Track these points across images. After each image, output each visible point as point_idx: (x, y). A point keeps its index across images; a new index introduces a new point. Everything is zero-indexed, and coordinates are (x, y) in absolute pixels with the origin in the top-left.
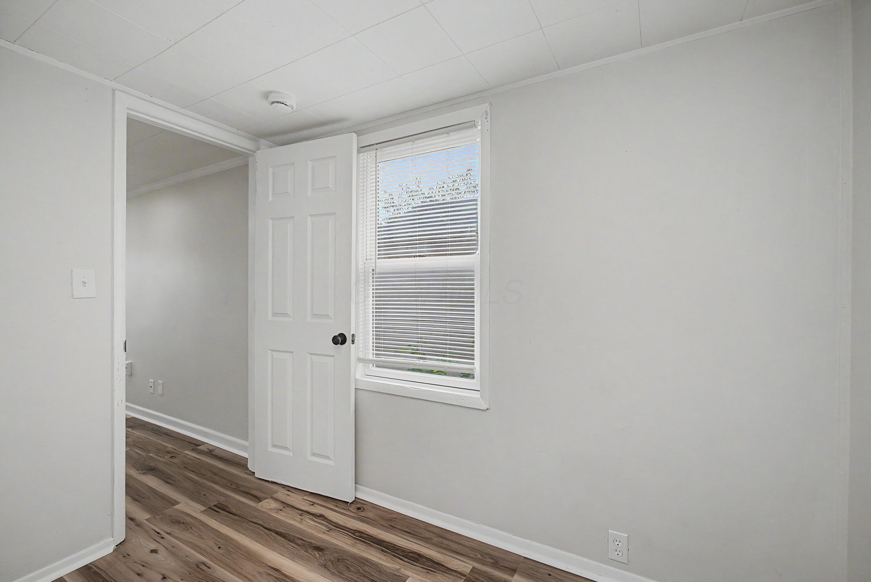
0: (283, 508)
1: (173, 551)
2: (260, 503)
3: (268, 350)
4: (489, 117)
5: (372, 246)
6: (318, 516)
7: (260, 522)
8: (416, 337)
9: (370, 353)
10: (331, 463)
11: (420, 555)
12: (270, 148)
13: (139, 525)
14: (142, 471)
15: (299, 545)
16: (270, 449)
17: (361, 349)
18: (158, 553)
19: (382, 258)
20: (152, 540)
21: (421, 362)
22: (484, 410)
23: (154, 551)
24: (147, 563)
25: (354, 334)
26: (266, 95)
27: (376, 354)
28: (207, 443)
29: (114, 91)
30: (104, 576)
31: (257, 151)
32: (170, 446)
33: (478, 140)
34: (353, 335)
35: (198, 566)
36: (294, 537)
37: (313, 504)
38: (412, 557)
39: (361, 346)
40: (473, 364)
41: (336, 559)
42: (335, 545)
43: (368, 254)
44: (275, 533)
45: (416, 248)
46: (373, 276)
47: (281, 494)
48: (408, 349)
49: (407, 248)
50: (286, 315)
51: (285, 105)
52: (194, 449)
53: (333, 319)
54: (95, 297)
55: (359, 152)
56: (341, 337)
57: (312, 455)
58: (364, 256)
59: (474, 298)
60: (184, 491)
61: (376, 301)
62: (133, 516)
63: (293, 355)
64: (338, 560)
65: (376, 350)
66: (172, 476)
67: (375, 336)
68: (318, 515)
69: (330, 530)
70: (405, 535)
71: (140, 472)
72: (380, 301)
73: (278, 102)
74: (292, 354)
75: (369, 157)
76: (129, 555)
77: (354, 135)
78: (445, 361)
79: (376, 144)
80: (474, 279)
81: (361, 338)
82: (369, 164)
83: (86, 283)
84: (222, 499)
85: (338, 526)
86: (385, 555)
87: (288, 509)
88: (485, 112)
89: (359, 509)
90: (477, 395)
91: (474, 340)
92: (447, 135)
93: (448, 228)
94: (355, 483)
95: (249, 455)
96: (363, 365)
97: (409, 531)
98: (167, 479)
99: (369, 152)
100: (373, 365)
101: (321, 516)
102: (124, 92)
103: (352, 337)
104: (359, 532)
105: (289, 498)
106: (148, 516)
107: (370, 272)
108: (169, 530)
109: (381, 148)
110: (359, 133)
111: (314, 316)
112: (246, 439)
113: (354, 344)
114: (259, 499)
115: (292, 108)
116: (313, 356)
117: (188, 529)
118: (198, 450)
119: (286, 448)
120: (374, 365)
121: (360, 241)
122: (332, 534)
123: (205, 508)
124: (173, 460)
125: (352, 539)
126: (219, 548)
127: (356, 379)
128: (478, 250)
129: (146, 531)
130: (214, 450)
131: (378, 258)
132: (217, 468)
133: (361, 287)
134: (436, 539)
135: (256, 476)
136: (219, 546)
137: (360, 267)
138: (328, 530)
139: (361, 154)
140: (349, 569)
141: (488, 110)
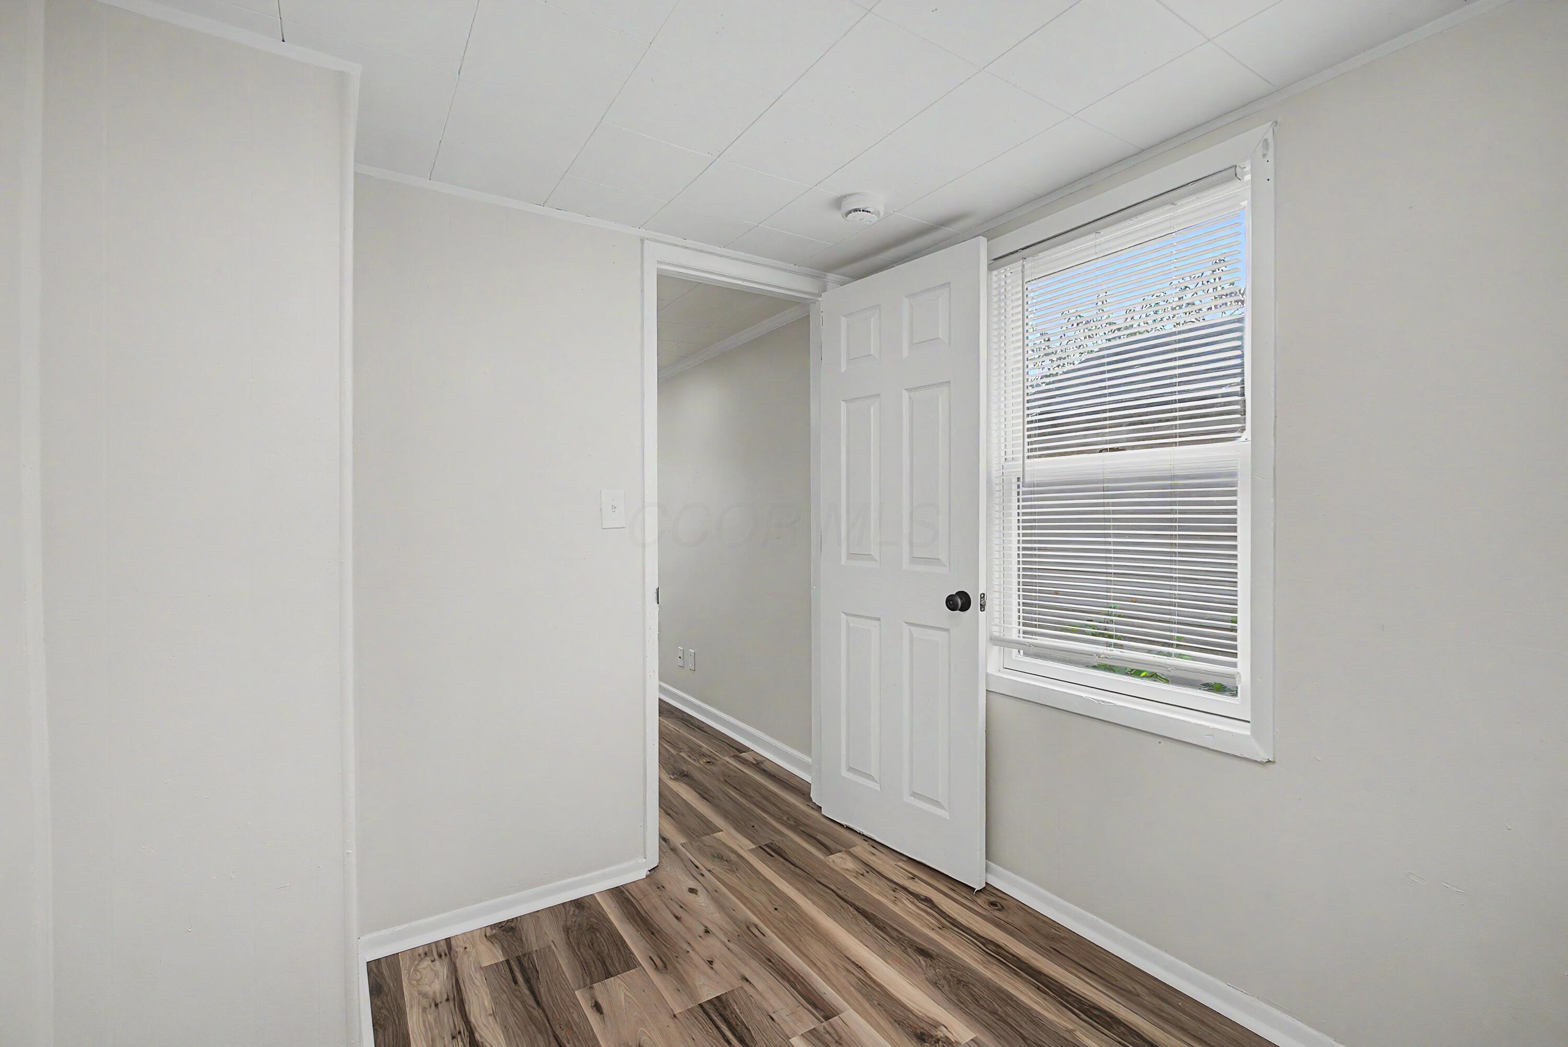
0: (865, 872)
1: (715, 897)
2: (831, 856)
3: (842, 614)
4: (1271, 153)
5: (1017, 435)
6: (922, 899)
7: (833, 887)
8: (1106, 605)
9: (1013, 629)
10: (945, 814)
11: (1112, 1017)
12: (842, 285)
13: (674, 850)
14: (673, 775)
15: (892, 937)
16: (845, 773)
17: (997, 621)
18: (697, 894)
19: (1035, 457)
20: (691, 876)
21: (1116, 652)
22: (1261, 763)
23: (692, 891)
24: (684, 904)
25: (984, 594)
26: (838, 203)
27: (1024, 633)
28: (752, 750)
29: (642, 240)
30: (638, 908)
31: (823, 294)
32: (705, 747)
33: (1245, 203)
34: (983, 596)
35: (748, 928)
36: (884, 922)
37: (914, 877)
38: (1096, 1016)
39: (996, 615)
40: (1234, 665)
41: (955, 979)
42: (951, 953)
43: (1009, 450)
44: (856, 909)
45: (1103, 435)
46: (1018, 490)
47: (861, 849)
48: (1086, 626)
49: (1085, 437)
50: (869, 557)
51: (868, 211)
52: (735, 756)
53: (945, 566)
54: (624, 526)
55: (991, 268)
56: (961, 599)
57: (911, 795)
58: (1002, 455)
59: (1236, 531)
60: (726, 815)
61: (1024, 535)
62: (667, 835)
63: (880, 625)
64: (959, 981)
65: (1024, 625)
66: (710, 790)
67: (1023, 599)
68: (923, 897)
69: (943, 927)
70: (1080, 972)
71: (672, 777)
72: (1031, 535)
73: (856, 210)
74: (878, 622)
75: (1009, 274)
76: (663, 887)
77: (983, 240)
78: (1169, 655)
79: (1023, 249)
80: (1236, 491)
81: (996, 602)
82: (1009, 288)
83: (615, 508)
84: (777, 839)
85: (955, 923)
86: (1045, 999)
87: (871, 876)
88: (1261, 143)
89: (993, 904)
90: (1244, 730)
91: (1237, 617)
92: (1173, 206)
93: (1175, 392)
94: (986, 858)
95: (812, 777)
96: (1000, 650)
97: (1090, 968)
98: (704, 794)
99: (1010, 266)
100: (1019, 651)
101: (927, 900)
102: (656, 241)
103: (981, 598)
104: (998, 946)
105: (873, 858)
106: (683, 841)
107: (1014, 483)
108: (711, 867)
109: (1033, 255)
110: (991, 235)
111: (914, 560)
112: (807, 750)
113: (984, 610)
114: (829, 851)
115: (878, 214)
116: (913, 628)
117: (733, 871)
118: (741, 758)
119: (869, 777)
120: (1022, 652)
121: (994, 427)
122: (945, 932)
123: (754, 847)
124: (708, 767)
125: (983, 954)
126: (776, 909)
127: (987, 675)
128: (1245, 432)
129: (682, 860)
130: (762, 762)
131: (1028, 457)
132: (770, 791)
133: (996, 511)
134: (1148, 999)
135: (822, 813)
136: (776, 907)
137: (994, 474)
138: (941, 927)
139: (995, 272)
140: (978, 1002)
141: (1269, 136)
